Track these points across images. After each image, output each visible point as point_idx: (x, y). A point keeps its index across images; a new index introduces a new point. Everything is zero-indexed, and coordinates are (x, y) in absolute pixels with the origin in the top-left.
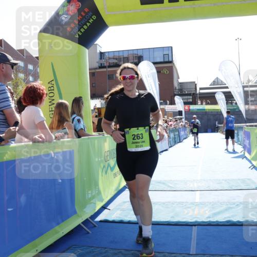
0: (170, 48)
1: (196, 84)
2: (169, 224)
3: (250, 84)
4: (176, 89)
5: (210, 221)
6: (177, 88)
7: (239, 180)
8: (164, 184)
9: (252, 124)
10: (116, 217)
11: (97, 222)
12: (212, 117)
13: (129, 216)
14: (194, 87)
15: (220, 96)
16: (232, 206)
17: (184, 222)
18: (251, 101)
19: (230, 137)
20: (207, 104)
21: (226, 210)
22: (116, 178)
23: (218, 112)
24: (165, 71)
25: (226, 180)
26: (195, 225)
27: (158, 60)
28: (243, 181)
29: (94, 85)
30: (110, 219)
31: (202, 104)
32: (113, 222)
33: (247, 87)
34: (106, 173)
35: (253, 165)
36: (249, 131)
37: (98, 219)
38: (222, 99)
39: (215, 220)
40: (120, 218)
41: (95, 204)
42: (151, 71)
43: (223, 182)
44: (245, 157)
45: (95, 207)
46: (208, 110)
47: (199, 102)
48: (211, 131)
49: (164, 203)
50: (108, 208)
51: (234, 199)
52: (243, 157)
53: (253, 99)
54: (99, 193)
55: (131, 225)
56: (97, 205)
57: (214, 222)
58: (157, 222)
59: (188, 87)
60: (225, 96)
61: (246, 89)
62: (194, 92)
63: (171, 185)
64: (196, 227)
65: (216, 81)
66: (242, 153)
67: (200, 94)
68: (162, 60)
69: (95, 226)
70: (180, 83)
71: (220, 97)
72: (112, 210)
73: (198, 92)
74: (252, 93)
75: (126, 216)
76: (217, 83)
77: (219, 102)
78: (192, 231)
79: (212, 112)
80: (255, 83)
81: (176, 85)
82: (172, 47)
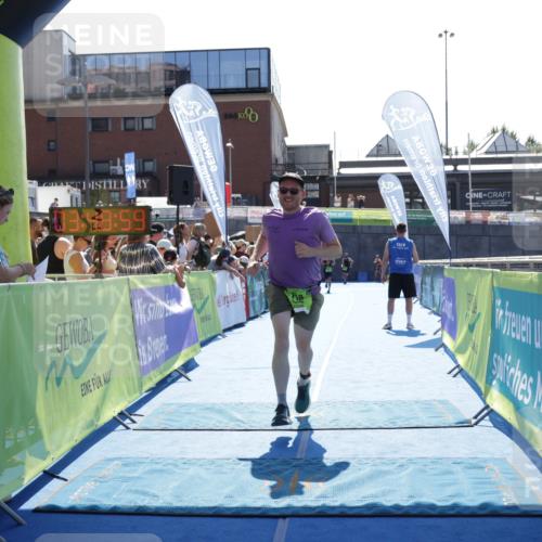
0: (265, 53)
1: (330, 153)
2: (217, 514)
3: (474, 155)
4: (277, 164)
5: (324, 506)
6: (281, 161)
7: (417, 402)
8: (220, 412)
9: (470, 260)
10: (80, 498)
11: (26, 511)
12: (369, 240)
13: (114, 496)
14: (326, 159)
15: (391, 184)
16: (386, 468)
17: (259, 508)
18: (474, 200)
19: (402, 294)
20: (359, 205)
21: (371, 477)
22: (89, 395)
23: (385, 227)
24: (250, 115)
25: (382, 404)
26: (284, 517)
27: (231, 84)
28: (427, 406)
29: (52, 144)
30: (64, 503)
31: (344, 205)
32: (72, 511)
33: (464, 161)
34: (58, 381)
35: (458, 366)
36: (452, 277)
37: (30, 504)
38: (394, 193)
39: (337, 504)
40: (88, 499)
41: (23, 464)
42: (205, 115)
43: (376, 407)
44: (443, 345)
45: (23, 473)
46: (360, 220)
47: (338, 200)
48: (366, 276)
49: (212, 462)
50: (61, 475)
51: (395, 452)
52: (438, 345)
53: (480, 195)
54: (37, 436)
55: (118, 518)
56: (27, 468)
57: (333, 508)
58: (186, 508)
59: (312, 160)
60: (404, 185)
61: (460, 168)
62: (326, 174)
63: (239, 417)
64: (288, 520)
65: (385, 144)
66: (438, 335)
67: (341, 178)
68: (242, 85)
69: (19, 524)
70: (290, 148)
71: (391, 189)
72: (73, 480)
73: (335, 173)
74: (478, 180)
75: (108, 495)
76: (386, 151)
77: (387, 200)
78: (274, 530)
79: (370, 227)
80: (486, 153)
81: (277, 151)
82: (268, 50)
